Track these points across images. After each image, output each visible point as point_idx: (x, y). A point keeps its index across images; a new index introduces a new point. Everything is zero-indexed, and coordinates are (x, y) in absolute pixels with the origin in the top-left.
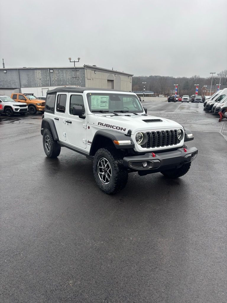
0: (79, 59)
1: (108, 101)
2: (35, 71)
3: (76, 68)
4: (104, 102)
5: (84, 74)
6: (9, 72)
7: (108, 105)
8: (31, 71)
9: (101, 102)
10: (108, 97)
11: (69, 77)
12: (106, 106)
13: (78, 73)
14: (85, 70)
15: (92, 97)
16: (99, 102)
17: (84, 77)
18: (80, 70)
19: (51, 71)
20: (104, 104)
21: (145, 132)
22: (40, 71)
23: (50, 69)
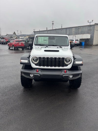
0: (92, 21)
1: (48, 40)
2: (72, 28)
3: (90, 25)
4: (46, 40)
5: (94, 28)
6: (63, 30)
7: (48, 42)
8: (71, 29)
9: (44, 40)
10: (48, 37)
11: (87, 30)
12: (47, 42)
13: (91, 28)
14: (95, 26)
15: (39, 37)
16: (43, 40)
17: (94, 29)
18: (93, 26)
19: (79, 28)
20: (45, 41)
21: (38, 57)
22: (74, 28)
23: (79, 27)
